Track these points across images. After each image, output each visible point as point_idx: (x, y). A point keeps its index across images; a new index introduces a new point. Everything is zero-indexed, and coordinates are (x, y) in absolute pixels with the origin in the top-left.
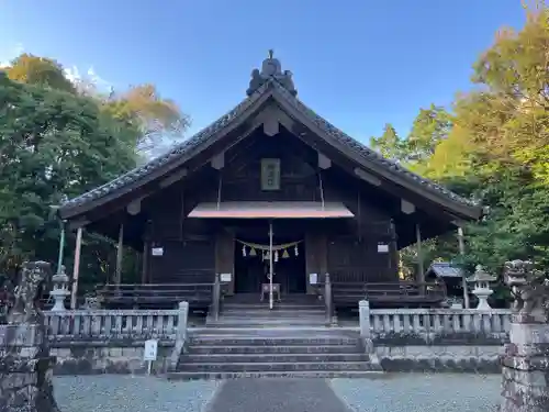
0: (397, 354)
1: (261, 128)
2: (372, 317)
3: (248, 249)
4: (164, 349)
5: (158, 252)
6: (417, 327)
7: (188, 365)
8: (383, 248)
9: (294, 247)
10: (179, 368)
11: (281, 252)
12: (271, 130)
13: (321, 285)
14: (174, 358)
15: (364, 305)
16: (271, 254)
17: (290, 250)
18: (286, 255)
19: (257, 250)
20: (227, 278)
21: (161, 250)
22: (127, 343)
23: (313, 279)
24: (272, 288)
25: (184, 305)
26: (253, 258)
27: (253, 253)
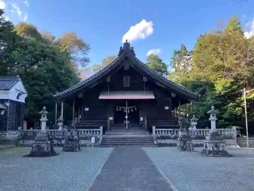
0: (163, 142)
1: (123, 67)
2: (156, 131)
3: (119, 108)
4: (97, 140)
5: (87, 109)
6: (169, 134)
7: (104, 144)
8: (167, 108)
9: (134, 108)
10: (102, 145)
11: (130, 110)
12: (127, 68)
13: (143, 121)
14: (100, 142)
15: (154, 128)
16: (127, 110)
17: (134, 109)
18: (132, 110)
19: (122, 109)
20: (111, 118)
21: (88, 109)
22: (86, 138)
23: (142, 119)
24: (127, 122)
25: (101, 128)
26: (121, 111)
27: (120, 110)
